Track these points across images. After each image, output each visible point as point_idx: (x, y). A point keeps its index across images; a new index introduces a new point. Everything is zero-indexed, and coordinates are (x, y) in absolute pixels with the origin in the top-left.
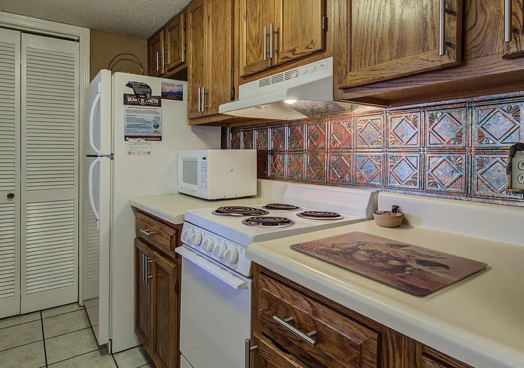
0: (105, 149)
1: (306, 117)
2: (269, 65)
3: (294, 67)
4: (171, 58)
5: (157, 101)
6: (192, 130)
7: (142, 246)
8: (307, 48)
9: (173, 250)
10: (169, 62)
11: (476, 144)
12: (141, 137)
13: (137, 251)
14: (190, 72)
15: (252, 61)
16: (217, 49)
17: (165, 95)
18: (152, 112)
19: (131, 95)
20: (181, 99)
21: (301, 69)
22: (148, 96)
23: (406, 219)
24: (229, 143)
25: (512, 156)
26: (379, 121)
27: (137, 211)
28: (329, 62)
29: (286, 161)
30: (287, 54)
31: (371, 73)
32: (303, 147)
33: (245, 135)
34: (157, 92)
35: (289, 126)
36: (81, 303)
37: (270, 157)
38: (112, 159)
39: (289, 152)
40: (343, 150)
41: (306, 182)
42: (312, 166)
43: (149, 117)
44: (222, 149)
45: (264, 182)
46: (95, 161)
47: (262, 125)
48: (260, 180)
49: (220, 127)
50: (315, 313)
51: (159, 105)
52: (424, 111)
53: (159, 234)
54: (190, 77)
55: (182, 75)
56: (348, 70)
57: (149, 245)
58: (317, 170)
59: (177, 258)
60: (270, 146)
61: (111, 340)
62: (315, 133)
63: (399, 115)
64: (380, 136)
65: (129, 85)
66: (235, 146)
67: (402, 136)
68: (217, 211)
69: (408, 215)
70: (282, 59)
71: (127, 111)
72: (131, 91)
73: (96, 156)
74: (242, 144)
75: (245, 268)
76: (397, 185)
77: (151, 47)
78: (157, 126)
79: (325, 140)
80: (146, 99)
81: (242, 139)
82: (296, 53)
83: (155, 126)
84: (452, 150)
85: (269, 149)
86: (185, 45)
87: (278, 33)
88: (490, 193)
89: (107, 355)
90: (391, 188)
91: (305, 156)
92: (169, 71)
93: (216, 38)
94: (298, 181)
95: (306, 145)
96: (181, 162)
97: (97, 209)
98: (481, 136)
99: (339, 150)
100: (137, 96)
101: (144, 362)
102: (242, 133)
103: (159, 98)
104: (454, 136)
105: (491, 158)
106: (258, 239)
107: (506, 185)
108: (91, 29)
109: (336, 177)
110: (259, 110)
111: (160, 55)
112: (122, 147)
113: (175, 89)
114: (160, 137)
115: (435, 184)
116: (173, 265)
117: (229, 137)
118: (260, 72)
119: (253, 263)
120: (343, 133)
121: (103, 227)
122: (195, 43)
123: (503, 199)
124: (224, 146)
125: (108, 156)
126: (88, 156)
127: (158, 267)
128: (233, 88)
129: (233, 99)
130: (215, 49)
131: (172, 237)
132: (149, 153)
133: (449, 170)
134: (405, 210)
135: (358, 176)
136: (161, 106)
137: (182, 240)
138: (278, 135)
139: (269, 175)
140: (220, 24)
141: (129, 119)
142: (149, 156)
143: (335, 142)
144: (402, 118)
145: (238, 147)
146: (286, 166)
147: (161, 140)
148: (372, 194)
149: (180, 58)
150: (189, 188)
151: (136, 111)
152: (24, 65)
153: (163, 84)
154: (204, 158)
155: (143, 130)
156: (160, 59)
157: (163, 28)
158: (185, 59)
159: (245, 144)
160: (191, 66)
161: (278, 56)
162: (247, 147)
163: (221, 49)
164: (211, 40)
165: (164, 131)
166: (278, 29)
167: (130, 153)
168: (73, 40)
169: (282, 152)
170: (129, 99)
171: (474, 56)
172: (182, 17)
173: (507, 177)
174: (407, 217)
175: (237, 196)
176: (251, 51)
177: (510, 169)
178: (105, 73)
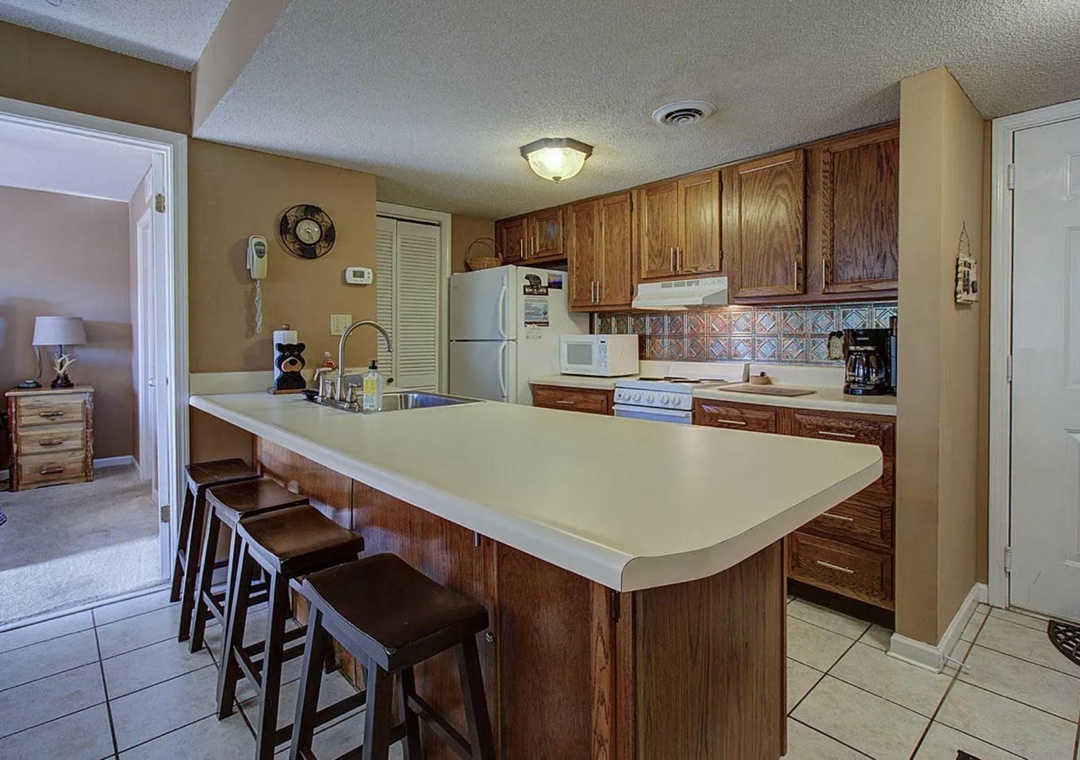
0: (510, 334)
1: (687, 309)
5: (545, 291)
6: (569, 316)
8: (706, 268)
10: (537, 250)
11: (811, 332)
12: (535, 323)
14: (572, 262)
15: (655, 268)
17: (551, 285)
18: (542, 301)
19: (528, 287)
20: (560, 287)
21: (701, 280)
22: (539, 286)
23: (770, 379)
24: (596, 328)
25: (830, 339)
26: (749, 315)
29: (666, 344)
30: (689, 269)
32: (683, 333)
33: (616, 320)
34: (545, 282)
35: (670, 316)
37: (648, 341)
38: (517, 343)
39: (670, 337)
40: (721, 336)
41: (687, 360)
42: (692, 348)
43: (541, 306)
44: (591, 334)
45: (642, 361)
46: (504, 345)
51: (547, 294)
52: (780, 311)
54: (569, 266)
55: (560, 263)
58: (697, 351)
60: (648, 332)
62: (694, 322)
63: (763, 312)
64: (749, 326)
65: (527, 277)
66: (605, 330)
67: (765, 326)
70: (685, 272)
71: (526, 301)
72: (528, 283)
74: (615, 330)
76: (763, 359)
77: (504, 230)
78: (545, 313)
79: (704, 327)
80: (538, 289)
81: (614, 324)
82: (699, 269)
84: (797, 336)
87: (681, 253)
88: (819, 361)
90: (758, 361)
91: (686, 340)
93: (610, 241)
94: (679, 360)
95: (686, 331)
96: (565, 346)
97: (505, 387)
98: (814, 327)
99: (717, 335)
100: (532, 286)
102: (614, 318)
103: (546, 288)
104: (798, 326)
105: (819, 340)
107: (827, 355)
108: (452, 215)
112: (523, 332)
113: (557, 279)
114: (548, 323)
115: (788, 357)
117: (597, 321)
118: (661, 277)
120: (720, 323)
122: (579, 240)
123: (826, 363)
124: (593, 332)
125: (513, 340)
128: (632, 286)
129: (632, 294)
130: (609, 250)
132: (540, 338)
133: (796, 347)
135: (733, 354)
138: (657, 322)
139: (648, 355)
140: (616, 230)
141: (527, 307)
142: (540, 340)
143: (713, 329)
144: (766, 315)
146: (666, 349)
147: (548, 326)
148: (745, 365)
149: (556, 250)
150: (577, 369)
151: (531, 300)
152: (399, 252)
153: (549, 275)
154: (603, 342)
155: (536, 316)
157: (526, 216)
158: (564, 252)
159: (620, 329)
160: (575, 260)
161: (682, 269)
162: (634, 332)
163: (617, 252)
164: (603, 242)
165: (551, 318)
166: (682, 250)
167: (528, 338)
168: (434, 224)
169: (661, 337)
170: (527, 290)
171: (810, 292)
172: (560, 212)
173: (827, 351)
177: (829, 346)
178: (512, 268)
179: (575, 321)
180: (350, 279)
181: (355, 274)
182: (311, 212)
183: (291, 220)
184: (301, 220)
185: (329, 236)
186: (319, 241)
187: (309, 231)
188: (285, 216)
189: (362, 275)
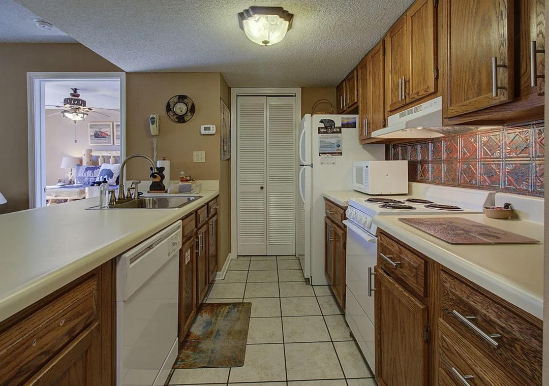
0: (308, 162)
1: (443, 135)
2: (404, 104)
3: (420, 104)
4: (349, 100)
5: (338, 130)
6: (363, 147)
7: (329, 222)
8: (425, 91)
9: (342, 222)
10: (348, 102)
12: (329, 153)
13: (326, 224)
14: (360, 108)
15: (395, 100)
16: (375, 92)
17: (344, 125)
18: (336, 137)
19: (322, 128)
20: (355, 127)
21: (424, 105)
22: (333, 127)
23: (517, 214)
24: (391, 155)
27: (326, 199)
28: (439, 100)
29: (430, 169)
30: (414, 96)
31: (461, 107)
32: (442, 158)
33: (402, 150)
34: (338, 124)
35: (432, 142)
36: (297, 256)
37: (419, 166)
38: (312, 167)
39: (432, 162)
40: (472, 160)
41: (443, 184)
42: (448, 172)
43: (334, 141)
44: (386, 160)
45: (414, 184)
46: (302, 169)
47: (413, 142)
48: (410, 182)
49: (385, 145)
50: (401, 252)
52: (534, 128)
53: (336, 213)
54: (360, 112)
55: (355, 111)
56: (449, 106)
57: (332, 221)
58: (452, 176)
59: (345, 227)
60: (419, 158)
61: (311, 277)
62: (450, 147)
63: (513, 132)
64: (499, 149)
65: (321, 122)
66: (396, 158)
67: (516, 148)
68: (368, 200)
69: (519, 211)
70: (411, 99)
71: (320, 138)
72: (322, 125)
73: (303, 165)
74: (400, 157)
75: (374, 231)
76: (513, 187)
77: (338, 93)
78: (339, 146)
79: (457, 152)
80: (332, 129)
81: (400, 152)
82: (419, 94)
83: (337, 146)
85: (419, 159)
86: (357, 91)
87: (409, 81)
89: (309, 286)
90: (507, 189)
91: (443, 165)
92: (348, 108)
93: (374, 85)
94: (438, 184)
95: (444, 157)
96: (354, 169)
97: (304, 196)
99: (468, 160)
100: (326, 128)
101: (330, 294)
102: (400, 148)
103: (340, 128)
106: (381, 214)
108: (302, 88)
109: (465, 181)
110: (405, 132)
111: (343, 98)
112: (317, 159)
113: (351, 121)
114: (341, 153)
116: (342, 232)
117: (392, 151)
119: (378, 228)
120: (471, 147)
121: (307, 207)
122: (362, 90)
124: (387, 158)
125: (310, 165)
126: (301, 165)
127: (336, 233)
128: (385, 120)
129: (384, 126)
130: (374, 93)
131: (342, 214)
132: (334, 163)
134: (516, 207)
135: (482, 180)
136: (341, 133)
137: (347, 216)
138: (424, 149)
139: (419, 179)
140: (377, 76)
141: (321, 142)
142: (333, 165)
143: (465, 154)
144: (516, 134)
145: (397, 159)
146: (430, 173)
147: (341, 155)
148: (490, 194)
149: (354, 100)
150: (358, 187)
151: (326, 137)
152: (268, 114)
153: (343, 118)
154: (367, 167)
155: (329, 149)
156: (343, 100)
157: (345, 80)
158: (358, 100)
159: (402, 156)
160: (360, 105)
161: (409, 97)
162: (403, 159)
163: (377, 93)
164: (371, 87)
165: (344, 149)
166: (409, 79)
167: (322, 163)
168: (292, 96)
169: (427, 162)
170: (321, 130)
171: (525, 94)
172: (355, 71)
174: (518, 213)
175: (392, 193)
176: (394, 94)
178: (308, 116)
179: (368, 151)
180: (203, 132)
181: (205, 129)
182: (182, 98)
183: (171, 104)
184: (177, 103)
185: (192, 110)
186: (186, 113)
187: (181, 109)
188: (168, 103)
189: (209, 129)
